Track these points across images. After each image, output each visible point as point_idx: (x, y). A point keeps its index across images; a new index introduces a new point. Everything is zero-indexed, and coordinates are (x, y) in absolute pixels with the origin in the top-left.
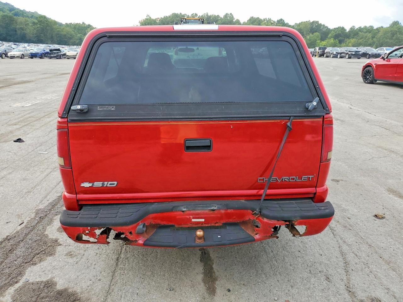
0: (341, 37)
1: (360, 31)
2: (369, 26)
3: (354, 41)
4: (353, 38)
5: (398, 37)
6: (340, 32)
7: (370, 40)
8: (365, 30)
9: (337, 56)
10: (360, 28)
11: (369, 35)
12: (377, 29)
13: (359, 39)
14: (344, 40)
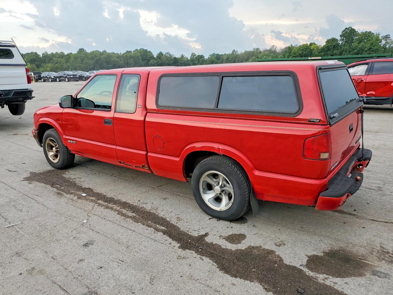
0: (36, 62)
1: (54, 57)
2: (60, 53)
3: (50, 66)
4: (49, 63)
5: (87, 62)
6: (35, 57)
7: (65, 64)
8: (57, 56)
9: (56, 79)
10: (52, 53)
11: (63, 60)
12: (68, 55)
13: (54, 64)
14: (41, 65)
